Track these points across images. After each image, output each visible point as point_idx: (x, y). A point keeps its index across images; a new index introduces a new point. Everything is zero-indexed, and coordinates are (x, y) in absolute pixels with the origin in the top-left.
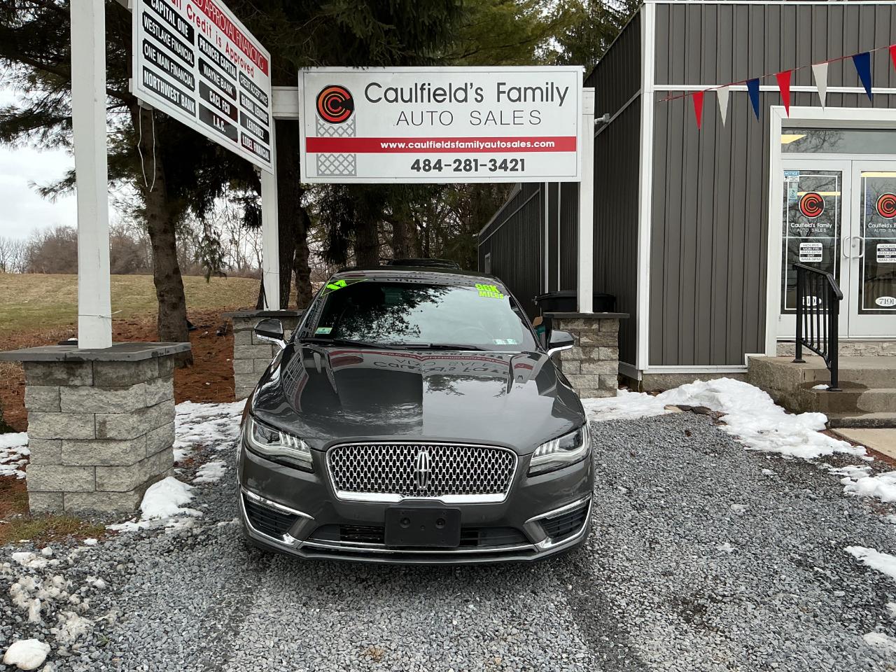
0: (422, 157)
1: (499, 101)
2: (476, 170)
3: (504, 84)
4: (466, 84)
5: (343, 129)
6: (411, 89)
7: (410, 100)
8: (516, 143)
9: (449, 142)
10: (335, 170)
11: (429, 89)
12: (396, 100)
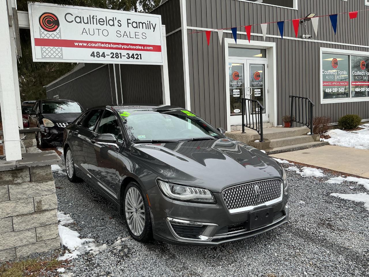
0: (96, 50)
1: (128, 27)
2: (121, 58)
3: (130, 19)
4: (113, 18)
5: (54, 34)
6: (88, 18)
7: (88, 23)
8: (137, 47)
9: (108, 44)
10: (51, 55)
11: (96, 18)
12: (81, 22)
